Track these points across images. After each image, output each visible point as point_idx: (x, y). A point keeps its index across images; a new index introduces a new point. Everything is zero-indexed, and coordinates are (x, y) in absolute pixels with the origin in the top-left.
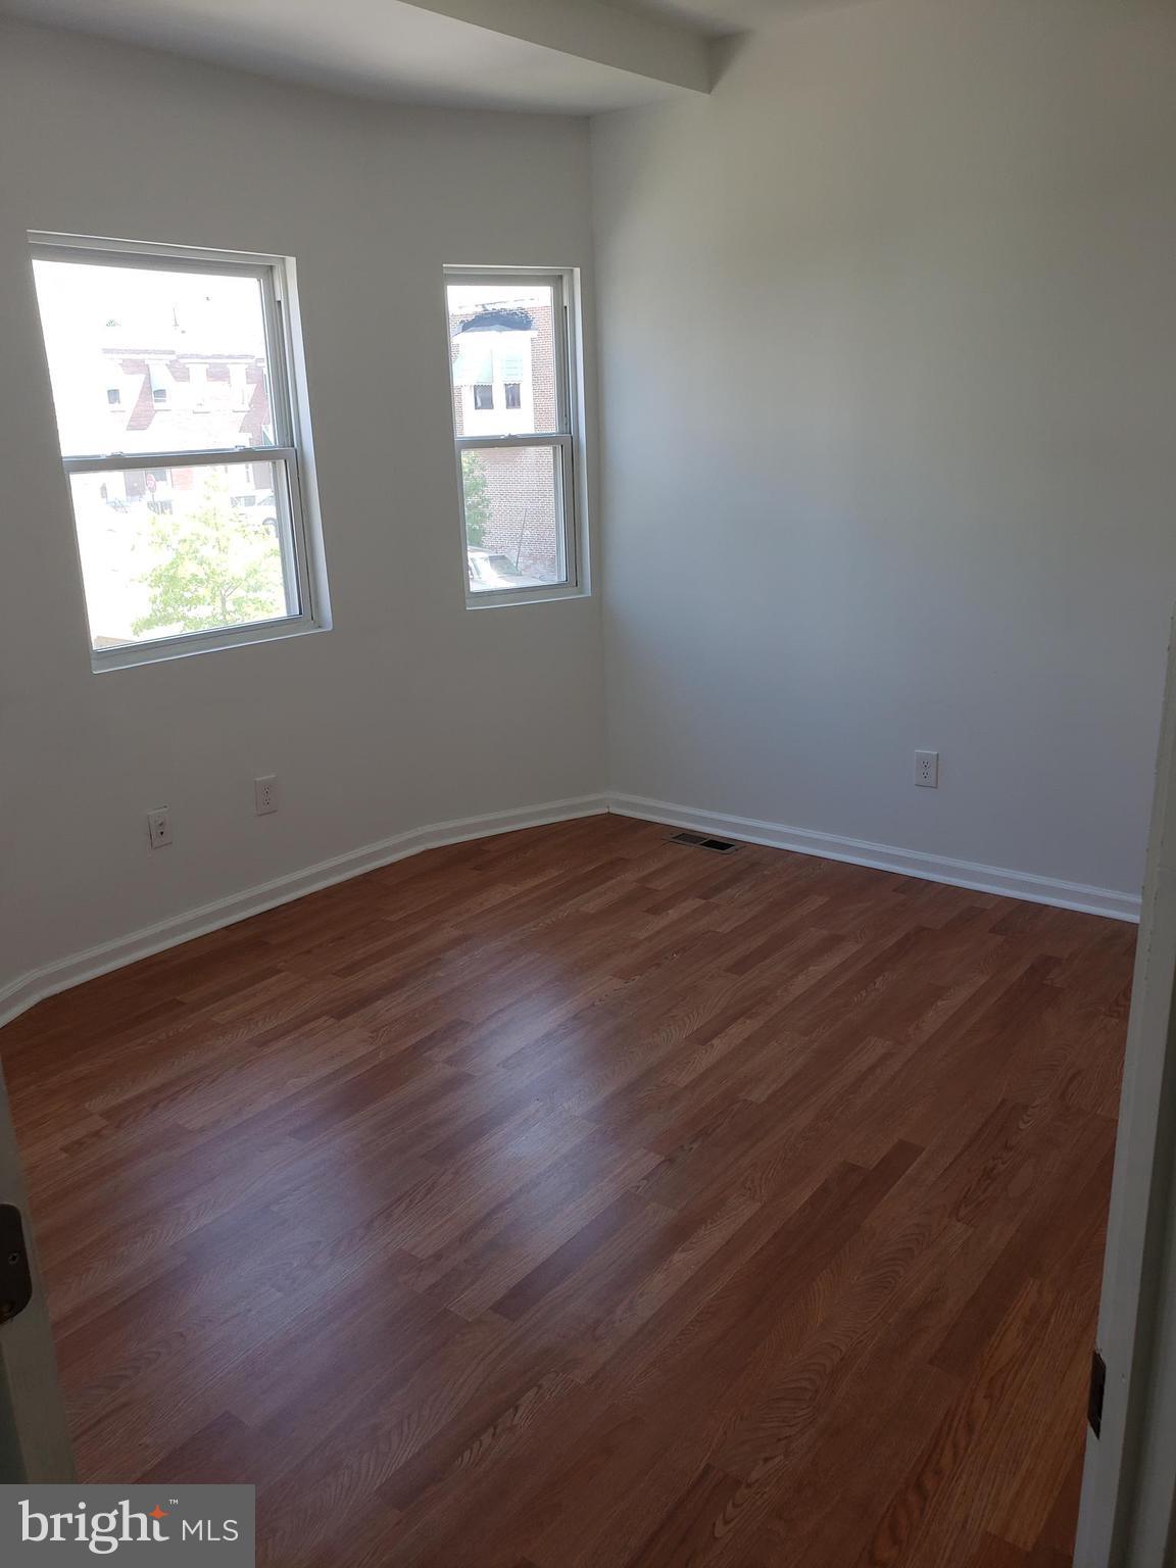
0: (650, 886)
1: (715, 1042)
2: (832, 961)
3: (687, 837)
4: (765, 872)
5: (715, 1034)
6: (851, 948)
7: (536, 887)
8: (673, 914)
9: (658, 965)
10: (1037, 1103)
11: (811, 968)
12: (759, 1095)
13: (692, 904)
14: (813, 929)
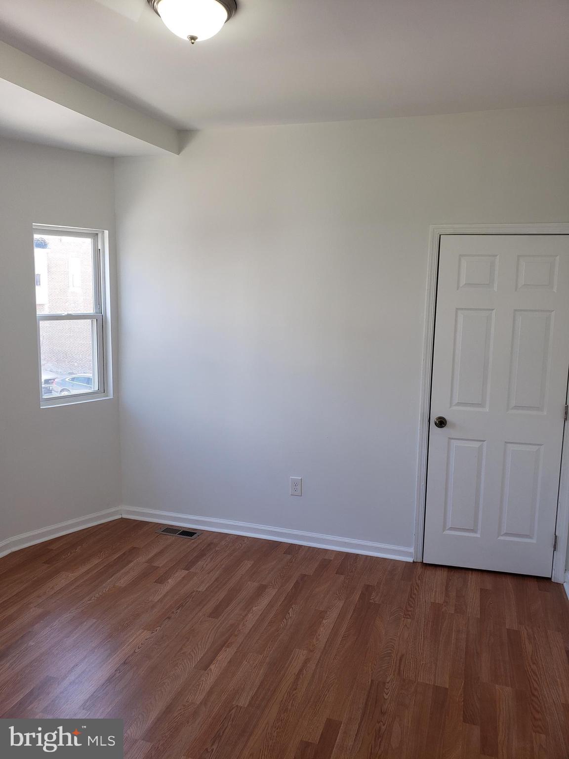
0: (156, 564)
1: (212, 667)
2: (264, 602)
3: (170, 530)
4: (217, 549)
5: (211, 662)
6: (272, 592)
7: (87, 572)
8: (171, 582)
9: (169, 618)
10: (388, 680)
11: (254, 608)
12: (243, 701)
13: (181, 574)
14: (249, 583)
